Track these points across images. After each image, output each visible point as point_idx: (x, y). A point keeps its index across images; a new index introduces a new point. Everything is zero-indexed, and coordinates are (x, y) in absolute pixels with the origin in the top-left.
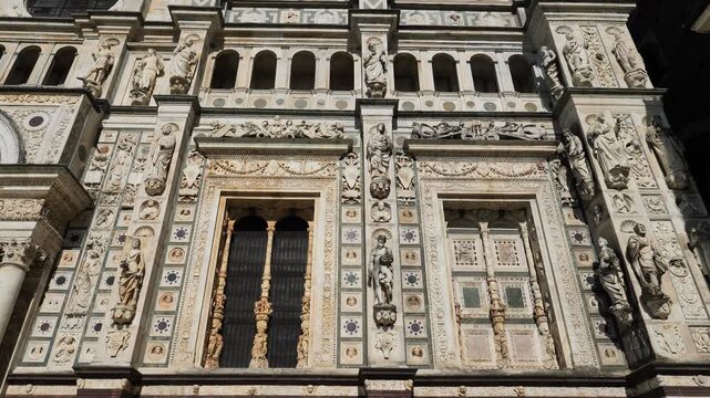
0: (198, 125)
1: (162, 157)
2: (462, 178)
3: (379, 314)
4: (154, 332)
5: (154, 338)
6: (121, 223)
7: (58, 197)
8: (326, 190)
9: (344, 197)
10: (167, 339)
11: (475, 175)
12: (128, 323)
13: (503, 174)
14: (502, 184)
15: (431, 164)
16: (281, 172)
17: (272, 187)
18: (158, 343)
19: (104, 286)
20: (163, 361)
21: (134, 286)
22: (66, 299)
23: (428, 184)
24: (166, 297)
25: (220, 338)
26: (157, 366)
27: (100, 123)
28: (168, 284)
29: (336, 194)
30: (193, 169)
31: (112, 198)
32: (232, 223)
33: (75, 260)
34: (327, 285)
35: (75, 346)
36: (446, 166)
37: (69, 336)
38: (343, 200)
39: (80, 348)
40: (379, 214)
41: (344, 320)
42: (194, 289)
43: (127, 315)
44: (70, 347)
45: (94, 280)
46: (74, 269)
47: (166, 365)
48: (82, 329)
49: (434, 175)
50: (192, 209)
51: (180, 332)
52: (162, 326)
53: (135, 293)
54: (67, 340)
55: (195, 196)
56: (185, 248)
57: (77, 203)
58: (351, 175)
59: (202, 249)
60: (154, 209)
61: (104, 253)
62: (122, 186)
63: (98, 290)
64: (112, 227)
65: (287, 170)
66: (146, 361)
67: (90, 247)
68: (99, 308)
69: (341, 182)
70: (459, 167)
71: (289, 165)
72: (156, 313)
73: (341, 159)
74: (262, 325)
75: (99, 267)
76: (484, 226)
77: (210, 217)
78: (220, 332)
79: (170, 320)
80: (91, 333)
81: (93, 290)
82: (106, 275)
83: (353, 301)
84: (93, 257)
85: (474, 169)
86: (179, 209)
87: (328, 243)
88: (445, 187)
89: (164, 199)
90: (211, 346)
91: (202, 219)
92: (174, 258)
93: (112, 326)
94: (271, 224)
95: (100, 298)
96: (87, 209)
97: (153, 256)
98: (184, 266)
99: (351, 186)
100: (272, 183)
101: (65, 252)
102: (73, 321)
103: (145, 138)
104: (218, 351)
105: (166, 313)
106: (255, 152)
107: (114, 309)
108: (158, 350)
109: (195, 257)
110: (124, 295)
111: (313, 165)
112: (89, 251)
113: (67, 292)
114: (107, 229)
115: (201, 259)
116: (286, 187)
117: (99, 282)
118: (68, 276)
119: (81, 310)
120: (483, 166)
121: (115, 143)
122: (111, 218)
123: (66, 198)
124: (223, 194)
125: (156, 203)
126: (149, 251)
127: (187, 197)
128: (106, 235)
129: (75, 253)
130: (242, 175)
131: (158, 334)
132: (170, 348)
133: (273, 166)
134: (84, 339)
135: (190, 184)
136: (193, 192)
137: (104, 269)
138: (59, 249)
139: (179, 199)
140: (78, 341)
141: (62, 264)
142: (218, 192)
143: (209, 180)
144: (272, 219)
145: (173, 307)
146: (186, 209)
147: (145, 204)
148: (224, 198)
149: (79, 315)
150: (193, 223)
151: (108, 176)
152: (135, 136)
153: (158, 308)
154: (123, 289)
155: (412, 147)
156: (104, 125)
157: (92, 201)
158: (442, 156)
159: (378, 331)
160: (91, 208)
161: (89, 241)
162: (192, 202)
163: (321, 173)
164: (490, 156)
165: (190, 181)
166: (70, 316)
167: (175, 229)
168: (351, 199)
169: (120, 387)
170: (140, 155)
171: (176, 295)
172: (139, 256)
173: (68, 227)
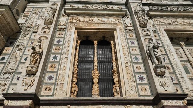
0: (65, 7)
1: (51, 11)
2: (172, 24)
3: (158, 69)
4: (46, 80)
5: (46, 83)
6: (32, 37)
7: (5, 22)
8: (118, 28)
9: (127, 30)
10: (53, 84)
11: (177, 23)
12: (34, 74)
13: (188, 23)
14: (189, 27)
15: (159, 20)
16: (99, 22)
17: (96, 26)
18: (49, 86)
19: (23, 61)
20: (51, 94)
21: (37, 58)
22: (4, 66)
23: (159, 26)
24: (52, 66)
25: (77, 86)
26: (48, 96)
27: (26, 5)
28: (53, 61)
29: (123, 29)
30: (63, 20)
31: (29, 29)
32: (79, 41)
33: (10, 51)
34: (126, 61)
35: (6, 87)
36: (165, 21)
37: (4, 82)
38: (126, 31)
39: (8, 88)
40: (145, 33)
41: (137, 76)
42: (65, 63)
43: (34, 70)
44: (4, 88)
45: (19, 59)
46: (10, 54)
47: (52, 96)
48: (11, 79)
49: (161, 23)
50: (63, 33)
51: (59, 81)
52: (50, 78)
53: (38, 61)
54: (2, 84)
55: (65, 28)
56: (61, 47)
57: (14, 28)
58: (128, 22)
59: (68, 47)
60: (48, 30)
61: (24, 49)
62: (34, 24)
63: (20, 63)
64: (28, 39)
65: (102, 21)
66: (42, 94)
67: (18, 46)
68: (20, 70)
69: (124, 25)
70: (170, 21)
71: (102, 19)
72: (47, 72)
73: (122, 18)
74: (96, 80)
75: (21, 54)
76: (182, 43)
77: (71, 36)
78: (76, 84)
79: (54, 76)
80: (15, 81)
81: (17, 63)
82: (24, 57)
83: (139, 68)
84: (19, 50)
85: (176, 22)
86: (58, 33)
87: (123, 46)
88: (166, 27)
89: (52, 27)
90: (73, 89)
91: (68, 36)
92: (56, 51)
93: (26, 76)
94: (96, 42)
95: (20, 66)
96: (18, 32)
97: (47, 47)
98: (61, 53)
99: (129, 26)
100: (96, 25)
101: (6, 48)
102: (7, 75)
103: (44, 10)
104: (76, 92)
105: (52, 72)
106: (88, 15)
107: (27, 67)
108: (48, 89)
109: (65, 50)
110: (32, 62)
111: (111, 19)
112: (17, 48)
113: (5, 63)
114: (26, 39)
115: (68, 51)
116: (101, 27)
117: (21, 59)
118: (7, 57)
119: (11, 71)
120: (179, 21)
121: (32, 11)
122: (28, 36)
123: (9, 24)
124: (76, 29)
125: (48, 28)
126: (45, 45)
127: (61, 29)
128: (26, 42)
129: (11, 48)
130: (84, 22)
131: (48, 81)
132: (54, 88)
133: (96, 19)
134: (11, 84)
135: (62, 24)
136: (64, 27)
137: (24, 54)
138: (3, 46)
139: (58, 30)
140: (8, 85)
141: (4, 52)
142: (74, 28)
143: (70, 24)
144: (96, 40)
145: (56, 70)
146: (61, 33)
147: (44, 28)
148: (76, 31)
149: (10, 73)
150: (64, 38)
151: (28, 21)
152: (40, 10)
153: (48, 70)
154: (32, 59)
155: (151, 13)
156: (27, 6)
157: (20, 29)
158: (162, 17)
159: (158, 78)
160: (19, 32)
161: (17, 44)
162: (63, 31)
163: (115, 22)
164: (181, 17)
165: (62, 23)
166: (5, 73)
167: (56, 40)
168: (130, 30)
169: (28, 105)
170: (41, 15)
171: (57, 65)
172: (40, 46)
173: (9, 38)
